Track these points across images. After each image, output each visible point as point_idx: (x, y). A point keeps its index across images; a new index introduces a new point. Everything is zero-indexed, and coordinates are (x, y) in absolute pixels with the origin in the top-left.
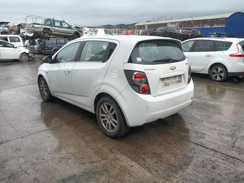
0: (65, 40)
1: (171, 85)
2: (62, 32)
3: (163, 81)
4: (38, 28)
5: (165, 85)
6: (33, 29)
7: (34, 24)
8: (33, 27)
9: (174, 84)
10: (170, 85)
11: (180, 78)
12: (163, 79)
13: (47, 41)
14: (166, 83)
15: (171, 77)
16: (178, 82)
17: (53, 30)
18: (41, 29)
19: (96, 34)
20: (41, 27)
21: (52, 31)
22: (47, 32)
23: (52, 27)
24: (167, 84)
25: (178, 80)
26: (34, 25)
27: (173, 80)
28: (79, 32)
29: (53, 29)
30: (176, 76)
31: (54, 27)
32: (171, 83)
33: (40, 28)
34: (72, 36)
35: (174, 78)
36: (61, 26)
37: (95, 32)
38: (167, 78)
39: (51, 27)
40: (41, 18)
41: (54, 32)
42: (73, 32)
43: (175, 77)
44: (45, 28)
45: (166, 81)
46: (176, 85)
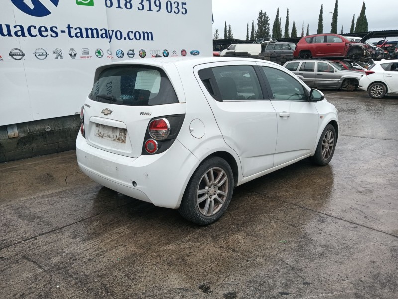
1: (106, 139)
3: (97, 128)
5: (99, 134)
9: (111, 139)
10: (105, 137)
11: (123, 134)
12: (97, 125)
15: (109, 127)
16: (118, 139)
24: (101, 134)
25: (118, 136)
27: (111, 133)
30: (117, 128)
32: (106, 135)
35: (111, 130)
38: (102, 125)
43: (115, 128)
45: (101, 130)
46: (114, 142)
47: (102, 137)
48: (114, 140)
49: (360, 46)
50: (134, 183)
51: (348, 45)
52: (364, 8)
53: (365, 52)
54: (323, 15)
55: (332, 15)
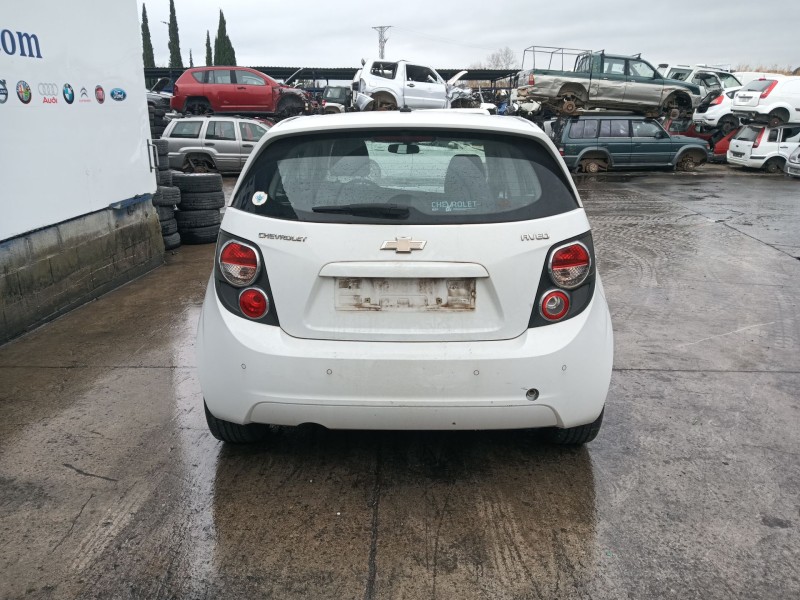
0: (630, 121)
1: (396, 313)
2: (624, 96)
3: (346, 290)
4: (544, 84)
5: (359, 306)
6: (530, 90)
7: (536, 72)
8: (532, 82)
9: (415, 309)
10: (389, 309)
11: (463, 290)
12: (347, 282)
13: (569, 124)
14: (363, 298)
16: (447, 305)
17: (592, 91)
18: (554, 87)
19: (762, 97)
20: (556, 81)
21: (588, 94)
22: (573, 97)
23: (593, 81)
24: (367, 305)
25: (446, 299)
26: (535, 76)
27: (415, 295)
28: (690, 94)
29: (594, 86)
30: (436, 280)
31: (601, 78)
32: (393, 302)
33: (552, 86)
34: (659, 107)
36: (626, 76)
37: (763, 91)
38: (371, 280)
39: (587, 80)
40: (560, 51)
41: (596, 96)
42: (667, 94)
43: (429, 282)
44: (567, 85)
45: (365, 291)
46: (431, 316)
47: (377, 310)
48: (433, 310)
49: (299, 93)
50: (533, 393)
51: (277, 90)
52: (222, 23)
53: (307, 105)
54: (149, 24)
55: (167, 28)
